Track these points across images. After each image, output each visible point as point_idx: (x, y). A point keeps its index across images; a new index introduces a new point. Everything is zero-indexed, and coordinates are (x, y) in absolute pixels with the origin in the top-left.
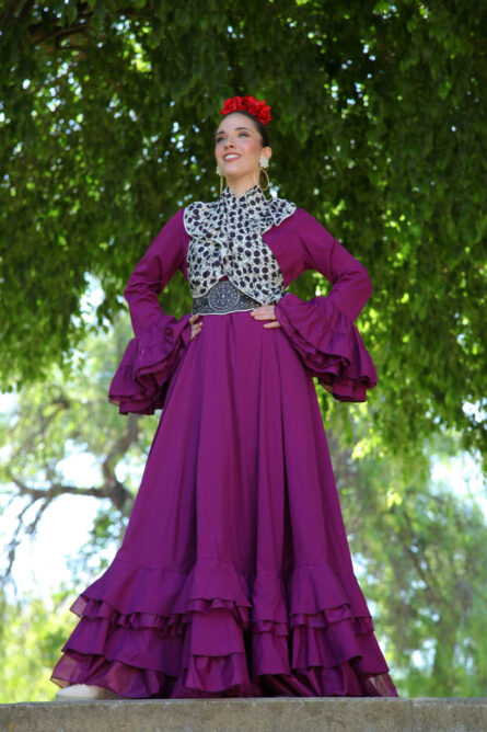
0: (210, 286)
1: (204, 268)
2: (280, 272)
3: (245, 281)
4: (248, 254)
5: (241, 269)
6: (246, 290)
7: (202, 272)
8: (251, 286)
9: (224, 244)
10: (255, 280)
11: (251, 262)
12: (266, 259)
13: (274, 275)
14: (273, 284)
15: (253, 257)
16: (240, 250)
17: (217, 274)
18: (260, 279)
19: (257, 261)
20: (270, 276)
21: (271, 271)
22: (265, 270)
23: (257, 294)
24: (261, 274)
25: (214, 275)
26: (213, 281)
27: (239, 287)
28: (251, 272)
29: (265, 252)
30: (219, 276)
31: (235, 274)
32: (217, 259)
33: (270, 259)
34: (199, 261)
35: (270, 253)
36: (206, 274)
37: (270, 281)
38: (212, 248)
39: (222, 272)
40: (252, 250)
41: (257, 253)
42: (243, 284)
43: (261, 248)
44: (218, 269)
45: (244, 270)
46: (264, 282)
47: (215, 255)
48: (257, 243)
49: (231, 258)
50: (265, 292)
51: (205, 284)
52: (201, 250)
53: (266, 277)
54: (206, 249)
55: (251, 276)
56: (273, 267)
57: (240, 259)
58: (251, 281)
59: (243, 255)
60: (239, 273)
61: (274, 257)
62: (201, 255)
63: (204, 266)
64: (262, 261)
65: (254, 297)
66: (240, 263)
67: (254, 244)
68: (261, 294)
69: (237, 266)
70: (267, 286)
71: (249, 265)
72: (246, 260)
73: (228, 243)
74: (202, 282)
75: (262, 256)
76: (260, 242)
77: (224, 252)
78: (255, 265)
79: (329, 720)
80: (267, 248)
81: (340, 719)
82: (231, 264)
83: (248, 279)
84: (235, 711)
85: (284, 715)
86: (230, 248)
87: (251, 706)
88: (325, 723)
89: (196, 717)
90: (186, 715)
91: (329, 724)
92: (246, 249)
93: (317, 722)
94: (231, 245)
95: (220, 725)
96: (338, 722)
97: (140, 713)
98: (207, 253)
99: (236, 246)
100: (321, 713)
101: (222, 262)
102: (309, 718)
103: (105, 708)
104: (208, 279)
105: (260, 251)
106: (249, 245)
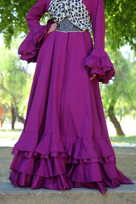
0: (60, 20)
1: (58, 13)
2: (88, 15)
3: (75, 20)
4: (76, 8)
5: (73, 15)
6: (76, 24)
7: (57, 14)
8: (78, 22)
9: (66, 4)
10: (79, 19)
11: (77, 12)
12: (83, 10)
13: (86, 17)
14: (86, 20)
15: (78, 9)
16: (73, 6)
17: (63, 15)
18: (81, 19)
19: (80, 11)
20: (85, 17)
21: (85, 15)
22: (83, 15)
23: (80, 25)
24: (82, 16)
25: (62, 16)
26: (62, 18)
27: (73, 22)
28: (77, 16)
29: (83, 7)
30: (64, 16)
31: (71, 17)
32: (63, 9)
33: (85, 10)
34: (56, 9)
35: (85, 7)
36: (59, 15)
37: (85, 19)
38: (62, 5)
39: (65, 15)
40: (78, 6)
41: (80, 8)
42: (74, 21)
43: (82, 5)
44: (64, 13)
45: (75, 15)
46: (83, 20)
47: (63, 7)
48: (80, 3)
49: (69, 10)
50: (83, 24)
51: (58, 19)
52: (57, 5)
53: (83, 18)
54: (59, 5)
55: (77, 18)
56: (86, 13)
57: (73, 11)
58: (78, 20)
59: (74, 9)
60: (73, 16)
61: (86, 9)
62: (57, 7)
63: (58, 12)
64: (82, 11)
65: (79, 27)
66: (73, 13)
67: (78, 4)
68: (82, 25)
69: (72, 14)
70: (84, 21)
71: (76, 13)
72: (75, 11)
73: (68, 4)
74: (57, 18)
75: (82, 9)
76: (81, 3)
77: (66, 8)
78: (79, 13)
79: (127, 200)
80: (84, 5)
81: (132, 200)
82: (69, 13)
83: (76, 19)
84: (88, 196)
85: (108, 198)
86: (69, 6)
87: (94, 194)
88: (126, 201)
89: (72, 198)
90: (68, 198)
91: (127, 202)
92: (75, 6)
93: (122, 201)
94: (69, 4)
95: (82, 201)
96: (131, 201)
97: (49, 197)
98: (59, 7)
99: (71, 5)
100: (123, 197)
101: (65, 11)
102: (119, 199)
103: (35, 194)
104: (60, 18)
105: (81, 7)
106: (76, 4)
